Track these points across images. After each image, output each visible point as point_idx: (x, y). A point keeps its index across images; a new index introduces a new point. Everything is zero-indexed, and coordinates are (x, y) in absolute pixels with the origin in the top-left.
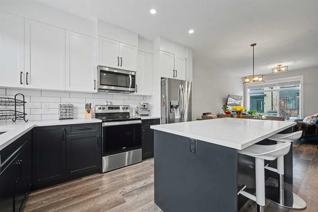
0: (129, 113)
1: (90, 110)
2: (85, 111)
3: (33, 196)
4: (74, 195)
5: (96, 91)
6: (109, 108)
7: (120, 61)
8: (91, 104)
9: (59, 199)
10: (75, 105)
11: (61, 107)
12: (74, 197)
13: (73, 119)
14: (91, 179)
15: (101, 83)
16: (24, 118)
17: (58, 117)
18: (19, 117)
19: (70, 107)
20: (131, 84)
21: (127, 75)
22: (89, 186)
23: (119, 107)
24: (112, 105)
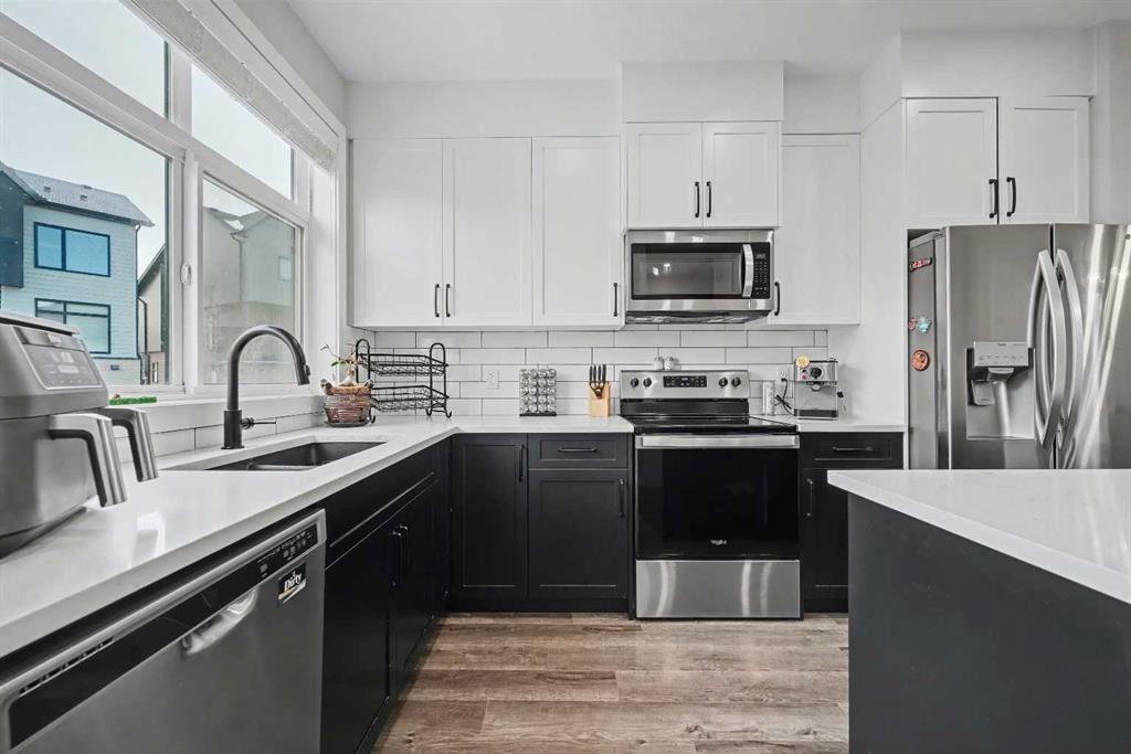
0: (746, 400)
1: (602, 389)
2: (586, 390)
3: (452, 628)
4: (541, 669)
5: (620, 321)
6: (668, 382)
7: (704, 196)
8: (604, 366)
9: (503, 663)
10: (560, 371)
11: (526, 377)
12: (540, 676)
13: (554, 414)
14: (597, 630)
15: (635, 293)
16: (444, 405)
17: (517, 407)
18: (436, 403)
19: (546, 377)
20: (749, 283)
21: (736, 248)
22: (587, 650)
23: (705, 378)
24: (678, 368)
